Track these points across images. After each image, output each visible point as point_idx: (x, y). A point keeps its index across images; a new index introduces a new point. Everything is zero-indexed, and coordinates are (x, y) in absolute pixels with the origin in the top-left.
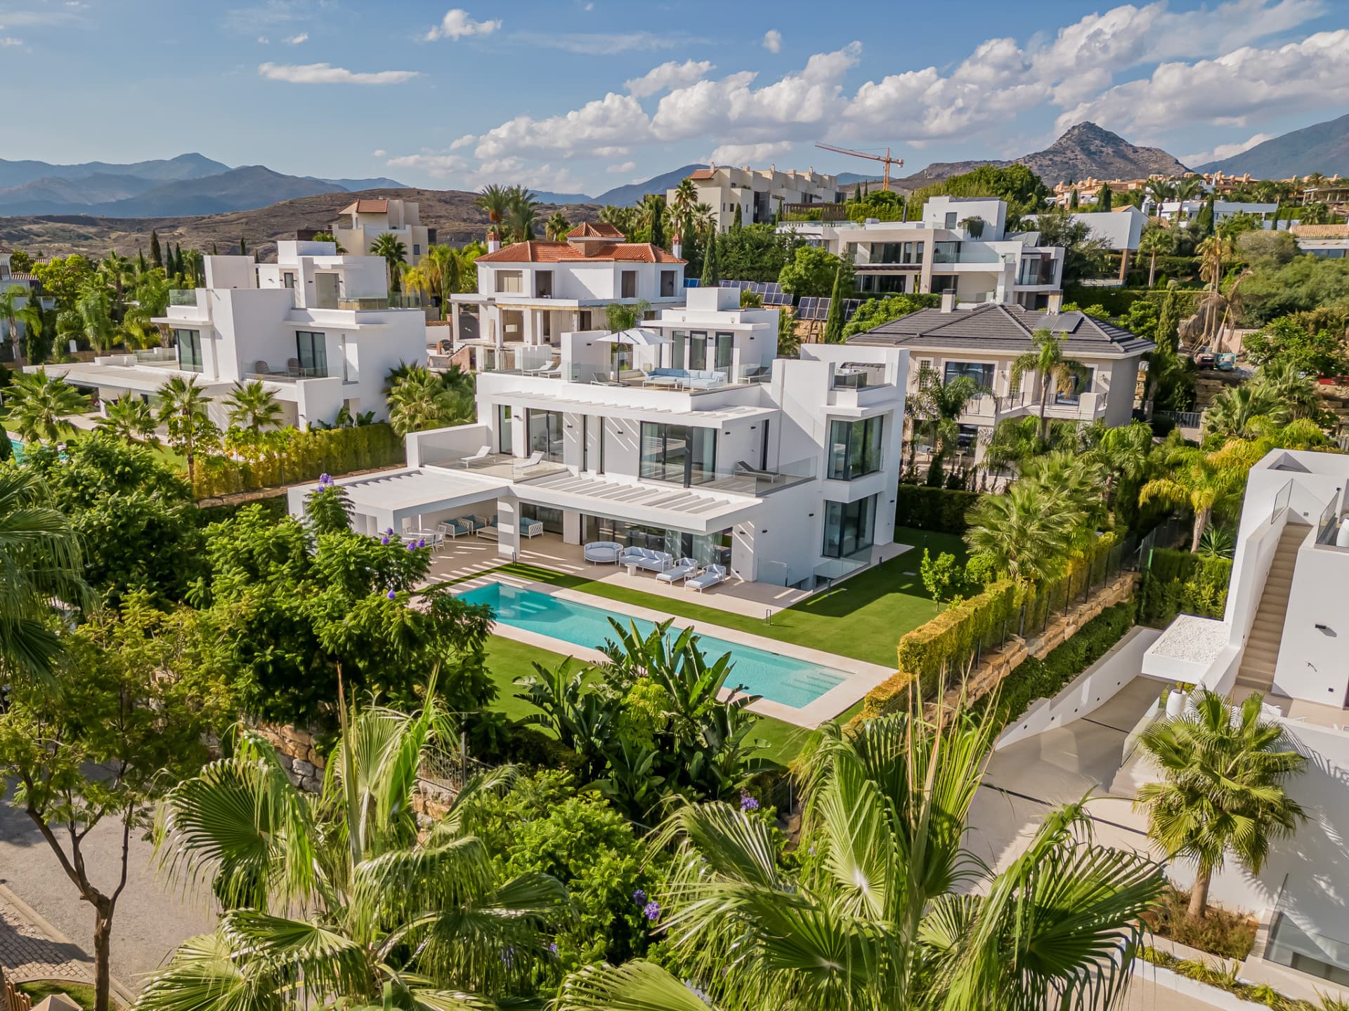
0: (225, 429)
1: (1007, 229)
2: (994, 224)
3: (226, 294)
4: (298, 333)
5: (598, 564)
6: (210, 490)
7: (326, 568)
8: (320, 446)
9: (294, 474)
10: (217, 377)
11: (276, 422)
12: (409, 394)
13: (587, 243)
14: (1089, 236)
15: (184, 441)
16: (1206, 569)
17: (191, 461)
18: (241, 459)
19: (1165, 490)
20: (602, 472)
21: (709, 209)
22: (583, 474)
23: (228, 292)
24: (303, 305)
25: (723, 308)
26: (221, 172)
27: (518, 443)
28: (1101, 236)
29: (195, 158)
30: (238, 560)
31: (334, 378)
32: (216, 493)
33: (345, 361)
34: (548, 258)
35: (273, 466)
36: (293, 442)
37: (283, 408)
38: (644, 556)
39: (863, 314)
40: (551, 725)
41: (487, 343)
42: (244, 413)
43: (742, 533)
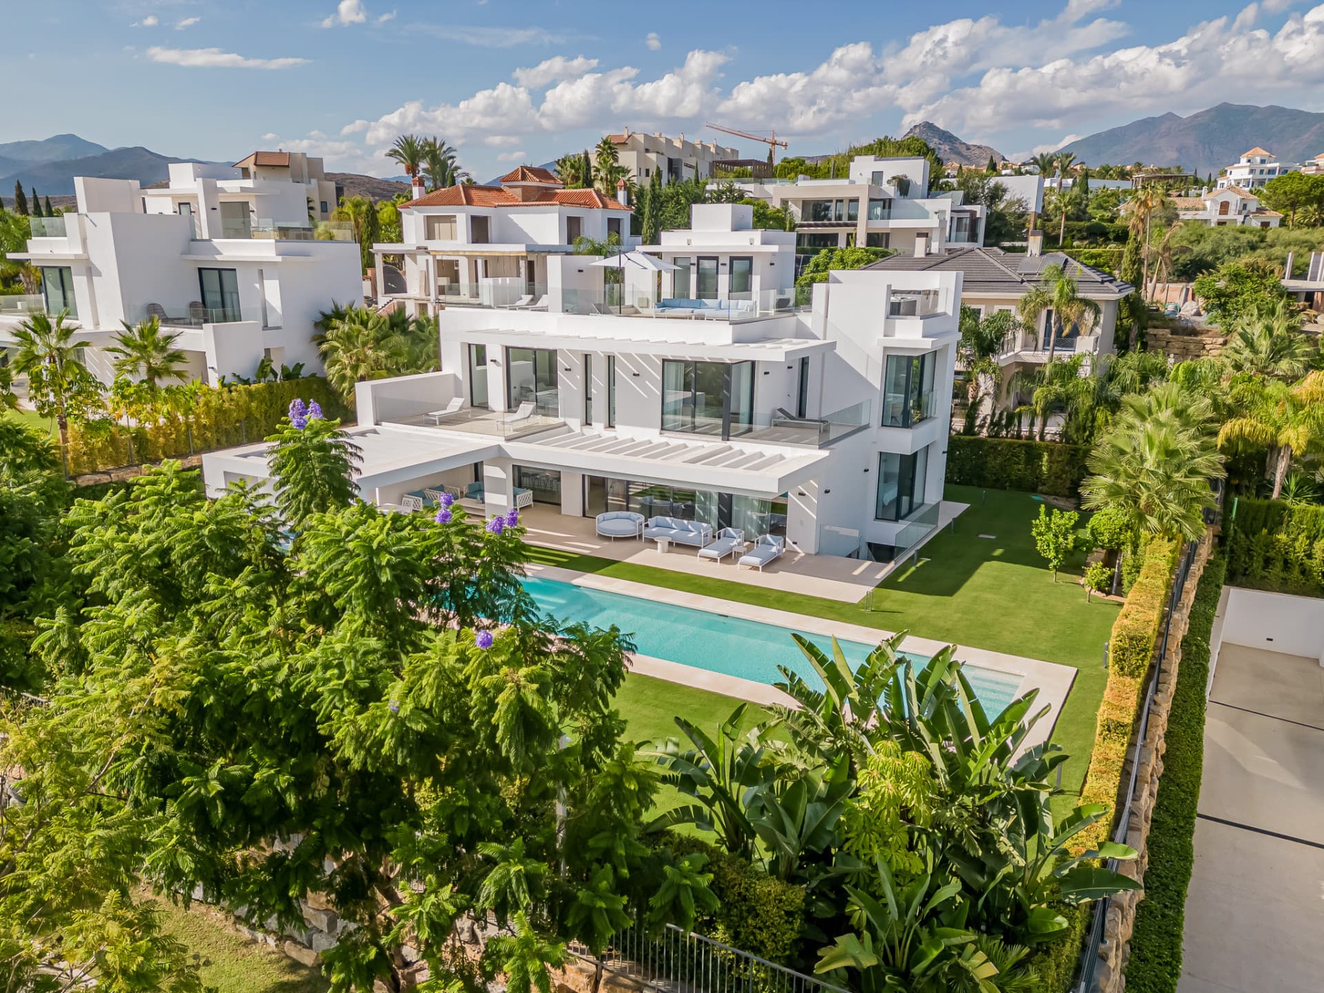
0: (109, 384)
1: (930, 188)
2: (920, 182)
3: (104, 219)
4: (200, 270)
5: (616, 539)
6: (92, 462)
7: (328, 580)
8: (237, 405)
9: (205, 440)
10: (97, 324)
11: (180, 374)
12: (349, 338)
13: (524, 187)
14: (1007, 197)
15: (52, 398)
16: (1296, 518)
17: (63, 426)
18: (133, 423)
19: (1247, 430)
20: (610, 426)
21: (629, 172)
22: (586, 430)
23: (107, 215)
24: (206, 236)
25: (737, 227)
26: (99, 153)
27: (496, 396)
28: (1018, 196)
29: (71, 138)
30: (140, 571)
31: (250, 323)
32: (101, 468)
33: (264, 302)
34: (484, 203)
35: (178, 430)
36: (202, 400)
37: (188, 357)
38: (675, 527)
39: (817, 265)
40: (711, 824)
41: (418, 296)
42: (135, 362)
43: (801, 494)
